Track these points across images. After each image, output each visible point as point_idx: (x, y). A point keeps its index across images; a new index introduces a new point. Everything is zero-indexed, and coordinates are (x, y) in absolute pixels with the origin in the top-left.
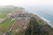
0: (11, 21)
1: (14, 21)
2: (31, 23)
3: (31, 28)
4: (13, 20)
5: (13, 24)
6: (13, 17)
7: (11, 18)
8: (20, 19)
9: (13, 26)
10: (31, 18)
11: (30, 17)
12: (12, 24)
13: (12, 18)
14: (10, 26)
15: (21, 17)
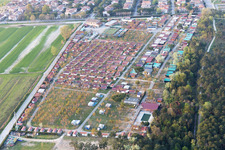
0: (23, 55)
1: (48, 55)
2: (201, 73)
3: (192, 128)
4: (44, 39)
5: (33, 83)
6: (49, 11)
7: (26, 24)
8: (101, 30)
9: (37, 99)
10: (208, 23)
11: (196, 11)
12: (25, 84)
13: (33, 23)
14: (11, 102)
15: (112, 14)
